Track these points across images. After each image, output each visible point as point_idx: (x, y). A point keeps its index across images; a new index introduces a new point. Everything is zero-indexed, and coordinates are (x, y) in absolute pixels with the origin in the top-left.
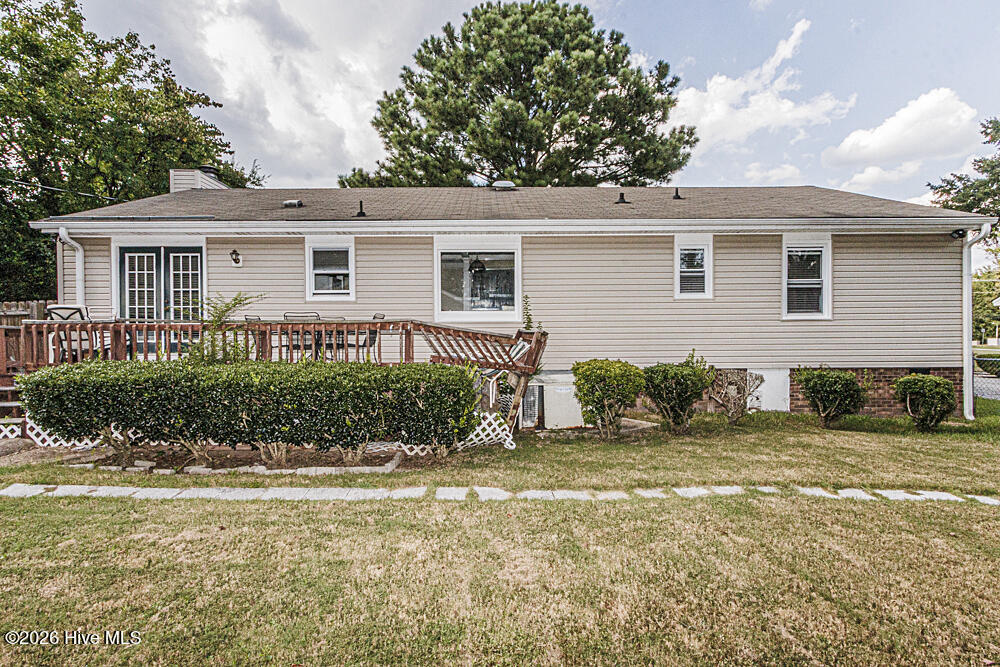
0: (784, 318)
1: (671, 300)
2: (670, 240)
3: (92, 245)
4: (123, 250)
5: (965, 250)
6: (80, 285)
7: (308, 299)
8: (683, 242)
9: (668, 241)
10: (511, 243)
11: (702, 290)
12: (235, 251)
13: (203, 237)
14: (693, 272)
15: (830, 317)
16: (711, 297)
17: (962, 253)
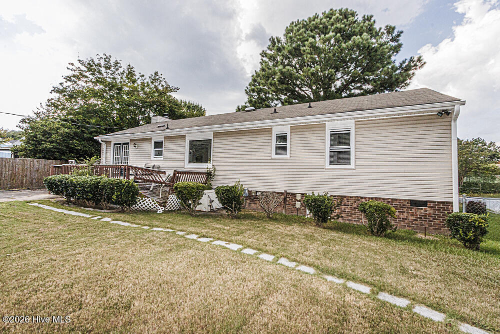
0: (326, 168)
1: (270, 158)
2: (270, 130)
3: (108, 143)
4: (115, 144)
5: (453, 123)
6: (104, 156)
7: (152, 159)
8: (277, 130)
9: (269, 131)
10: (210, 136)
11: (286, 153)
12: (135, 144)
13: (129, 140)
14: (282, 144)
15: (354, 168)
16: (289, 157)
17: (451, 125)
